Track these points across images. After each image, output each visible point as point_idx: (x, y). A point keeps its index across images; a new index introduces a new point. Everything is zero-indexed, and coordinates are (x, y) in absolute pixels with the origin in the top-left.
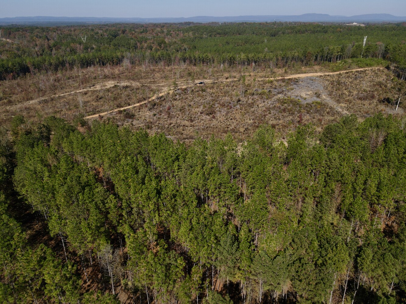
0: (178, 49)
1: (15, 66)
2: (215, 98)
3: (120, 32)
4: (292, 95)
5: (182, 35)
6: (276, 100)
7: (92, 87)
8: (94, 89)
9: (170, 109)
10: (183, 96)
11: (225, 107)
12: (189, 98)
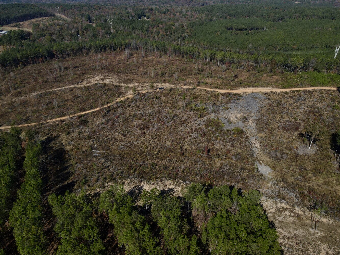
1: (44, 53)
2: (161, 108)
3: (147, 11)
4: (223, 116)
5: (196, 16)
6: (206, 120)
7: (79, 84)
8: (79, 86)
9: (118, 117)
10: (138, 103)
11: (159, 123)
12: (141, 106)
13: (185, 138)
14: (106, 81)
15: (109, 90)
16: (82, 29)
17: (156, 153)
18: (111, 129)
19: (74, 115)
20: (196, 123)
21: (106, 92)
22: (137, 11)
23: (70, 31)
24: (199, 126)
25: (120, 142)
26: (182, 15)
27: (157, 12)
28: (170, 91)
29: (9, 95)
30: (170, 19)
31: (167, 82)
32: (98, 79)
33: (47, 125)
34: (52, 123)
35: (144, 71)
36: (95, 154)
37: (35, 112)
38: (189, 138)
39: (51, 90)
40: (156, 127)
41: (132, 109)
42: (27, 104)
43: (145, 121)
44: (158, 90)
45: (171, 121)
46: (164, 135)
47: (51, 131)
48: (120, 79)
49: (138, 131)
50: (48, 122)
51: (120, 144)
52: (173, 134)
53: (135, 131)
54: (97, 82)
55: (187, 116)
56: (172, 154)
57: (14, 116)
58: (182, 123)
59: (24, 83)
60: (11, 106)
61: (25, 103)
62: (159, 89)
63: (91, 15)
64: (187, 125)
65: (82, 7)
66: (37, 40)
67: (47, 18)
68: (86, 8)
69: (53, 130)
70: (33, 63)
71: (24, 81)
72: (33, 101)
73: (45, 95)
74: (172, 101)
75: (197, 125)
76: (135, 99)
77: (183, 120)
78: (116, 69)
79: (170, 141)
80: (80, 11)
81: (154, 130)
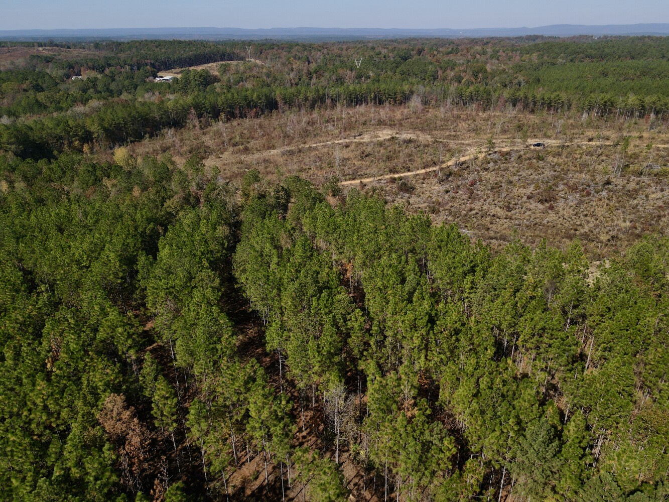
0: (507, 83)
3: (415, 52)
8: (360, 141)
9: (473, 184)
10: (502, 165)
12: (512, 169)
14: (409, 136)
18: (473, 200)
19: (379, 178)
22: (396, 52)
25: (506, 219)
28: (562, 148)
29: (227, 153)
31: (544, 138)
32: (389, 133)
35: (471, 126)
37: (301, 171)
39: (307, 146)
40: (573, 200)
42: (272, 163)
44: (533, 147)
45: (603, 190)
48: (433, 135)
49: (536, 205)
51: (509, 222)
52: (624, 209)
53: (528, 204)
54: (391, 136)
55: (637, 184)
60: (242, 165)
61: (267, 162)
65: (290, 46)
68: (298, 47)
72: (281, 159)
73: (299, 152)
76: (490, 160)
80: (289, 52)
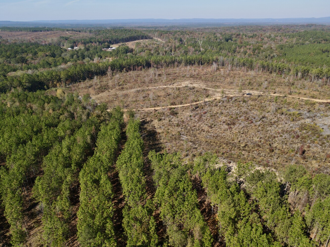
0: (267, 56)
2: (249, 110)
3: (235, 36)
4: (321, 122)
5: (286, 40)
6: (299, 124)
7: (171, 85)
8: (171, 87)
9: (206, 113)
10: (225, 104)
11: (247, 121)
12: (228, 106)
13: (275, 137)
14: (195, 85)
15: (197, 91)
16: (175, 48)
17: (242, 145)
18: (199, 122)
19: (166, 107)
20: (288, 125)
21: (194, 92)
22: (224, 36)
23: (165, 49)
24: (291, 129)
25: (207, 132)
26: (271, 39)
27: (244, 36)
28: (259, 97)
29: (114, 90)
30: (257, 42)
31: (255, 90)
32: (188, 83)
33: (143, 111)
34: (147, 111)
35: (231, 81)
36: (183, 139)
37: (134, 102)
38: (280, 138)
39: (148, 88)
40: (243, 125)
41: (219, 107)
42: (128, 96)
43: (232, 119)
44: (245, 95)
45: (260, 121)
46: (252, 132)
47: (146, 116)
48: (208, 85)
49: (225, 126)
50: (143, 110)
51: (207, 134)
52: (262, 132)
53: (221, 125)
54: (186, 85)
55: (278, 119)
56: (261, 149)
57: (118, 103)
58: (271, 124)
59: (126, 82)
60: (115, 97)
61: (126, 95)
62: (247, 94)
63: (183, 39)
64: (277, 126)
65: (176, 32)
66: (139, 54)
67: (147, 40)
68: (179, 33)
69: (148, 116)
70: (134, 70)
71: (126, 80)
72: (132, 95)
73: (142, 91)
74: (260, 105)
75: (290, 127)
76: (222, 101)
77: (272, 121)
78: (203, 78)
79: (258, 138)
80: (174, 35)
81: (241, 126)
